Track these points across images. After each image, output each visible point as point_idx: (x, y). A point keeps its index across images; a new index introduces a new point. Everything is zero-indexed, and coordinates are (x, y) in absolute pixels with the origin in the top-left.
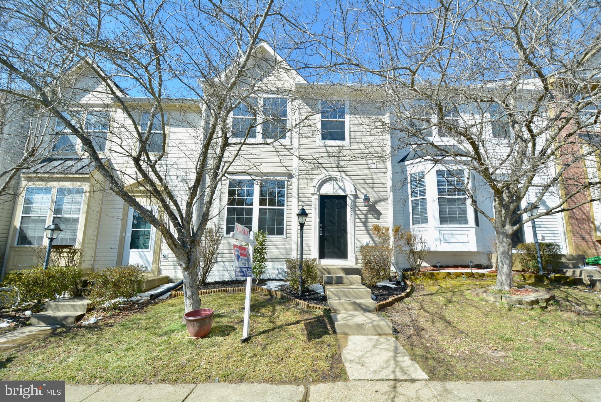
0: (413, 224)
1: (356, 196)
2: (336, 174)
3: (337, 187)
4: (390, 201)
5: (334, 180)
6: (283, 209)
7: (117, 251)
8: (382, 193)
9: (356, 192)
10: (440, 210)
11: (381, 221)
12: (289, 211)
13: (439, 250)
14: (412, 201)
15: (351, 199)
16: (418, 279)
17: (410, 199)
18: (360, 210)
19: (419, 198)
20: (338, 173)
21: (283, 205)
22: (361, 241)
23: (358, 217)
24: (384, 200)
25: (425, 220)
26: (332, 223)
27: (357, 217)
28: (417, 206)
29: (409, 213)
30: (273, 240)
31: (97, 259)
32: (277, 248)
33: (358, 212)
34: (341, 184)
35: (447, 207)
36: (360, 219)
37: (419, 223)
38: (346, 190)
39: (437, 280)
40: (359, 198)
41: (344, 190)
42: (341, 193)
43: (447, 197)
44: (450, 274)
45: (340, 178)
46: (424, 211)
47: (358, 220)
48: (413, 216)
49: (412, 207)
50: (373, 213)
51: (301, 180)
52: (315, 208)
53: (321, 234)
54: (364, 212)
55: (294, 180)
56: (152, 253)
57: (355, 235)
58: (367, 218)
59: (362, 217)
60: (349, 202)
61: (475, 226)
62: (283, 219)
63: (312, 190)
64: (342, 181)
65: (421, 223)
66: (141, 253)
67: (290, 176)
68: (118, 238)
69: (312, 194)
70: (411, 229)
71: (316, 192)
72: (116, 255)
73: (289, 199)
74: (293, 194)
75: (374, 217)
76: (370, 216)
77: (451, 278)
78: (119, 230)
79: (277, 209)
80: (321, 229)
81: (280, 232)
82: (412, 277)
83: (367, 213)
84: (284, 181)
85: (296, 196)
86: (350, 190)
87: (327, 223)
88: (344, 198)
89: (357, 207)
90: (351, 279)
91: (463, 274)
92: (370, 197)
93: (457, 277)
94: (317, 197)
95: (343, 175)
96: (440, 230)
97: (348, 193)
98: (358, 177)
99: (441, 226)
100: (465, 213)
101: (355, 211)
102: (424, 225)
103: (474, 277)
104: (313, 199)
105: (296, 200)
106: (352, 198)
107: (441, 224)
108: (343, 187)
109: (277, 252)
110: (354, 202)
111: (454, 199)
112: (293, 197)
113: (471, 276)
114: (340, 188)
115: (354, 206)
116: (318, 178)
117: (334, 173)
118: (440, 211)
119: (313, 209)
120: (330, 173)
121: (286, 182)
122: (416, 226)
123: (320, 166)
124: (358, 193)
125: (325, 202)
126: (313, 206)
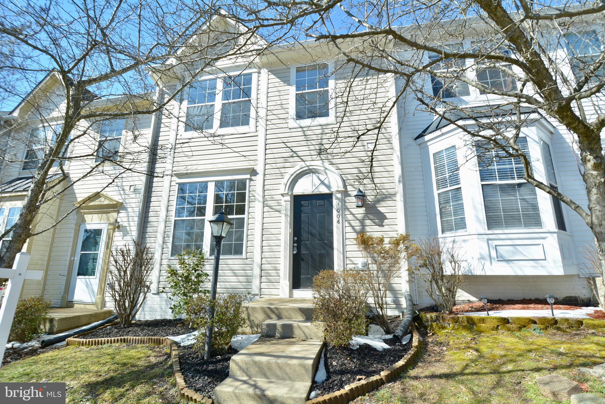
0: (443, 232)
1: (345, 193)
2: (317, 164)
3: (317, 182)
4: (399, 197)
5: (313, 173)
6: (244, 218)
7: (65, 278)
8: (387, 186)
9: (345, 186)
10: (485, 206)
11: (386, 228)
12: (250, 221)
13: (488, 273)
14: (439, 194)
15: (337, 198)
16: (444, 328)
17: (436, 192)
18: (352, 214)
19: (449, 188)
20: (319, 163)
21: (243, 213)
22: (355, 260)
23: (350, 223)
24: (390, 196)
25: (461, 224)
26: (312, 234)
27: (347, 224)
28: (447, 202)
29: (436, 215)
30: (230, 262)
31: (47, 287)
32: (234, 273)
33: (350, 217)
34: (322, 177)
35: (499, 198)
36: (353, 227)
37: (451, 230)
38: (332, 185)
39: (480, 332)
40: (350, 196)
41: (329, 187)
42: (324, 190)
43: (498, 182)
44: (505, 321)
45: (323, 169)
46: (459, 209)
47: (349, 229)
48: (441, 218)
49: (440, 204)
50: (371, 217)
51: (267, 177)
52: (286, 215)
53: (295, 252)
54: (360, 217)
55: (259, 179)
56: (97, 281)
57: (344, 252)
58: (363, 225)
59: (356, 224)
60: (335, 202)
61: (557, 230)
62: (243, 231)
63: (282, 189)
64: (326, 173)
65: (456, 229)
66: (88, 280)
67: (254, 172)
68: (68, 263)
69: (282, 195)
70: (440, 240)
71: (286, 192)
72: (64, 282)
73: (252, 204)
74: (257, 196)
75: (374, 222)
76: (368, 222)
77: (509, 330)
78: (69, 254)
79: (236, 219)
80: (295, 245)
81: (238, 250)
82: (434, 324)
83: (364, 217)
84: (246, 179)
85: (261, 199)
86: (336, 185)
87: (304, 235)
88: (328, 197)
89: (348, 209)
90: (306, 331)
91: (533, 321)
92: (367, 193)
93: (520, 329)
94: (288, 198)
95: (327, 164)
96: (488, 240)
97: (334, 189)
98: (349, 166)
99: (490, 232)
100: (535, 207)
101: (344, 216)
102: (460, 232)
103: (559, 329)
104: (283, 203)
105: (261, 205)
106: (339, 196)
107: (489, 228)
108: (326, 182)
109: (234, 279)
110: (343, 202)
111: (512, 186)
112: (257, 202)
113: (552, 325)
114: (322, 183)
115: (344, 208)
116: (291, 171)
117: (313, 163)
118: (487, 208)
119: (283, 216)
120: (308, 163)
121: (248, 181)
122: (448, 234)
123: (295, 155)
124: (349, 188)
125: (302, 206)
126: (283, 212)
